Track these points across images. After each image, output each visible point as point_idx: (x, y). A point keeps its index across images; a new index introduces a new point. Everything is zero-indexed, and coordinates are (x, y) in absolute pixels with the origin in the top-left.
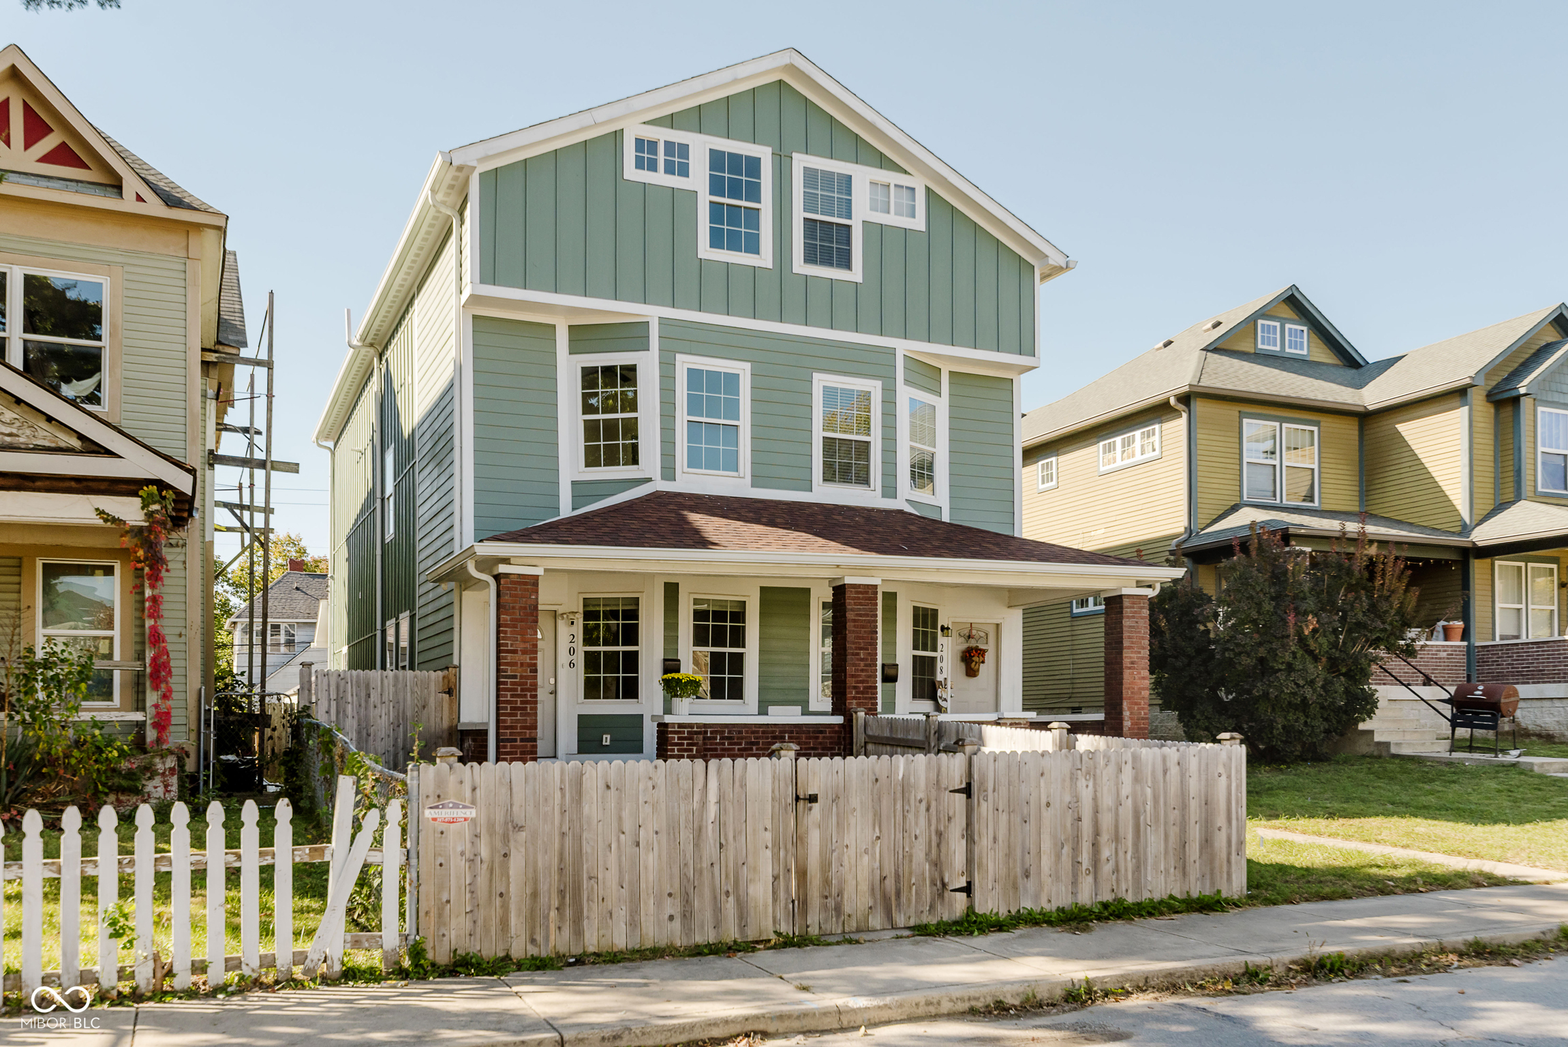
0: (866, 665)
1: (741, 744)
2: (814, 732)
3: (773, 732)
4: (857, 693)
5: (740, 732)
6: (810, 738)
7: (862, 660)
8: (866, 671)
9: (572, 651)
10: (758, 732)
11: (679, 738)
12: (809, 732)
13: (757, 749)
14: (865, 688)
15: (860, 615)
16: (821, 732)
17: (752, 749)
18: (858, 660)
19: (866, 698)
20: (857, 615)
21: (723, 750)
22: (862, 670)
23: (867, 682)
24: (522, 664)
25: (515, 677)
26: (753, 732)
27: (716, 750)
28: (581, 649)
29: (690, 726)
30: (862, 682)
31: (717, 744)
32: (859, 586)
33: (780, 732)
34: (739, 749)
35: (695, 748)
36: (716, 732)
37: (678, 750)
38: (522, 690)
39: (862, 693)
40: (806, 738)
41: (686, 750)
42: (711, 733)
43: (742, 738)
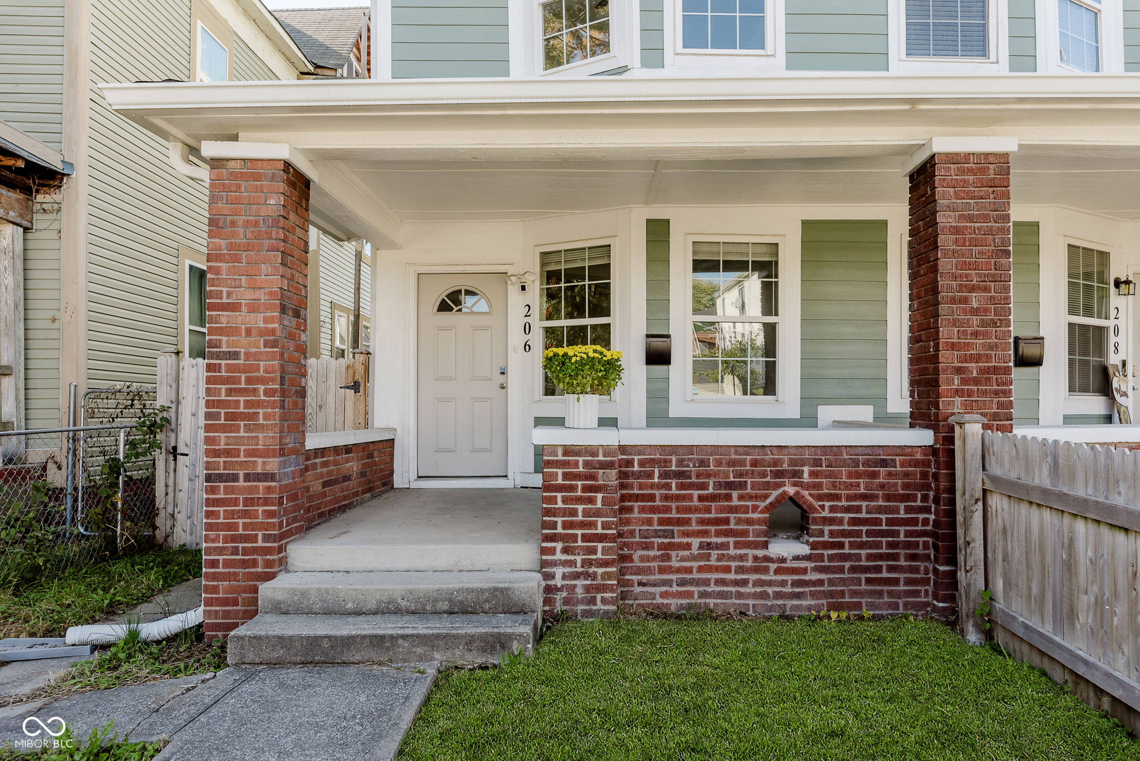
0: (983, 324)
1: (704, 486)
2: (866, 463)
3: (775, 463)
4: (964, 381)
5: (703, 463)
6: (859, 475)
7: (975, 312)
8: (985, 335)
9: (527, 328)
10: (742, 463)
11: (566, 476)
12: (856, 463)
13: (741, 498)
14: (982, 371)
15: (970, 218)
16: (884, 463)
17: (728, 497)
18: (965, 312)
19: (984, 393)
20: (962, 217)
21: (666, 498)
22: (976, 334)
23: (988, 358)
24: (249, 332)
25: (235, 355)
26: (732, 463)
27: (652, 498)
28: (539, 325)
29: (591, 451)
30: (978, 358)
31: (652, 486)
32: (966, 157)
33: (793, 462)
34: (701, 498)
35: (599, 496)
36: (652, 462)
37: (565, 500)
38: (249, 381)
39: (976, 381)
40: (850, 475)
41: (579, 500)
42: (642, 463)
43: (708, 476)
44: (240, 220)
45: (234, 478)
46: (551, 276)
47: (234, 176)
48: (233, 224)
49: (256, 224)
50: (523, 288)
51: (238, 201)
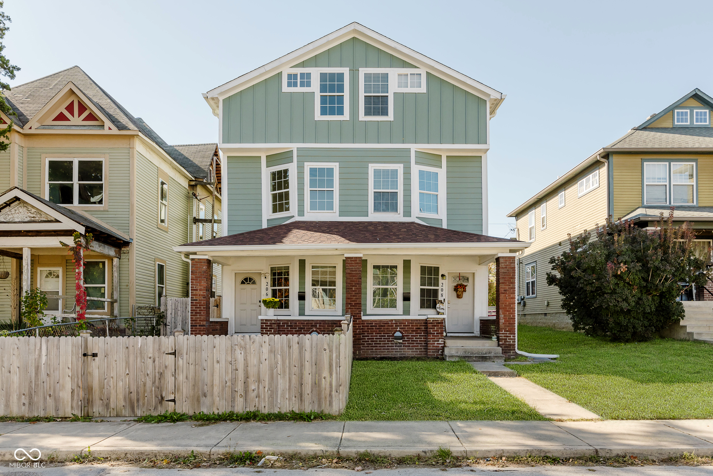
0: (355, 294)
1: (296, 328)
2: (331, 324)
3: (311, 323)
4: (351, 306)
5: (296, 323)
6: (329, 326)
7: (353, 291)
8: (356, 296)
9: (267, 289)
10: (304, 323)
11: (266, 326)
12: (329, 324)
13: (304, 331)
14: (355, 304)
15: (352, 271)
16: (335, 324)
17: (301, 331)
18: (351, 291)
19: (355, 309)
20: (351, 271)
21: (288, 331)
22: (354, 296)
23: (356, 301)
24: (199, 295)
25: (197, 300)
26: (302, 323)
27: (284, 331)
28: (270, 289)
29: (271, 320)
30: (353, 301)
31: (285, 328)
32: (352, 258)
33: (315, 323)
34: (295, 331)
35: (273, 330)
36: (285, 323)
37: (265, 331)
38: (199, 305)
39: (354, 306)
40: (327, 326)
41: (268, 331)
42: (282, 323)
43: (297, 326)
44: (198, 271)
45: (197, 326)
46: (274, 274)
47: (196, 262)
48: (196, 272)
49: (201, 272)
50: (266, 278)
51: (197, 267)
